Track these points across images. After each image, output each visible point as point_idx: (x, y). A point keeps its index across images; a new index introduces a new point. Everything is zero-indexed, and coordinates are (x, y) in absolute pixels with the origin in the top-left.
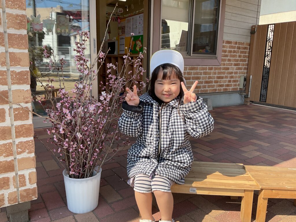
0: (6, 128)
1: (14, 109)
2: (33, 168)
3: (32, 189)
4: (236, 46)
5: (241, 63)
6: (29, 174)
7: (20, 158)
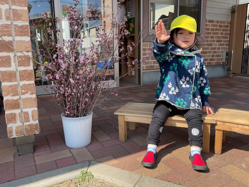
0: (12, 72)
1: (18, 57)
2: (35, 107)
3: (35, 125)
4: (217, 25)
5: (223, 39)
6: (32, 112)
7: (24, 98)
